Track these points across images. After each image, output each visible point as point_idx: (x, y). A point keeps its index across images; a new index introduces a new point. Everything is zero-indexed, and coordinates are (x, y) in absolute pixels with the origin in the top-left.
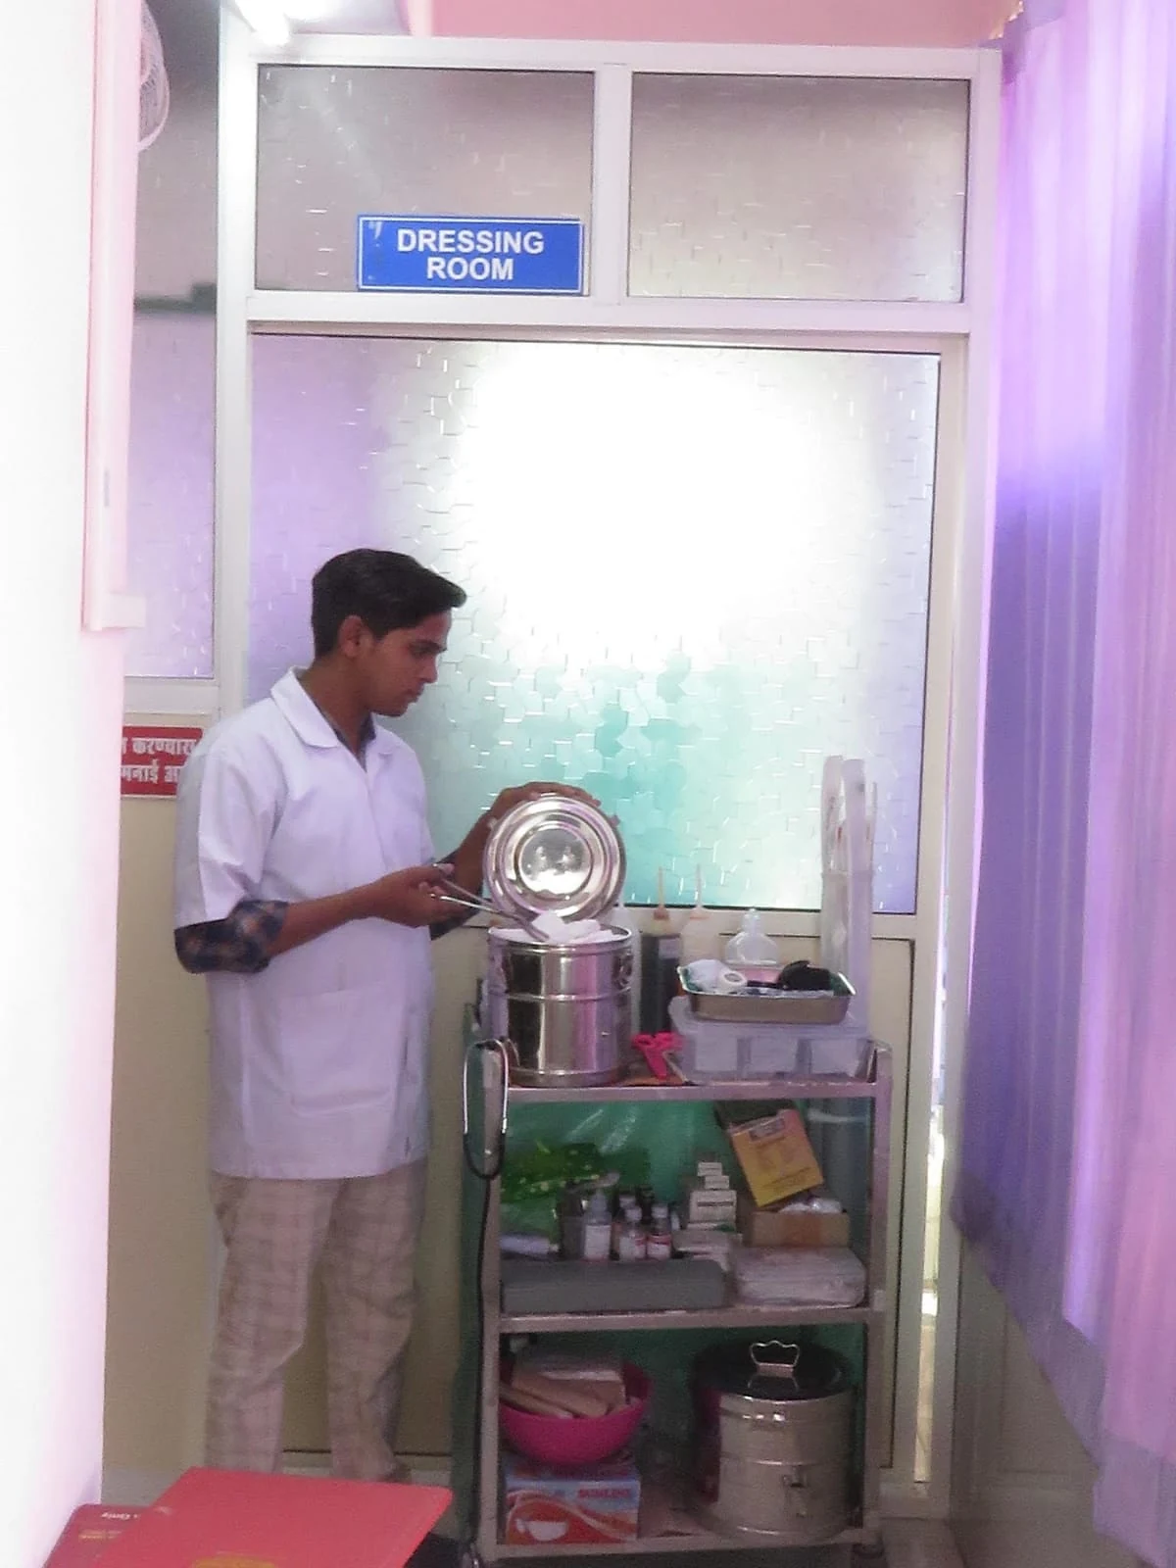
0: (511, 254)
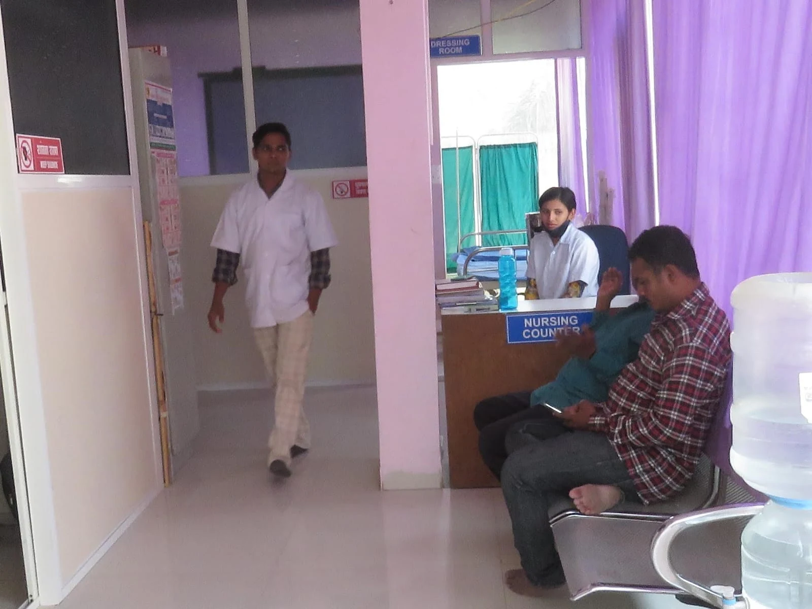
0: (461, 45)
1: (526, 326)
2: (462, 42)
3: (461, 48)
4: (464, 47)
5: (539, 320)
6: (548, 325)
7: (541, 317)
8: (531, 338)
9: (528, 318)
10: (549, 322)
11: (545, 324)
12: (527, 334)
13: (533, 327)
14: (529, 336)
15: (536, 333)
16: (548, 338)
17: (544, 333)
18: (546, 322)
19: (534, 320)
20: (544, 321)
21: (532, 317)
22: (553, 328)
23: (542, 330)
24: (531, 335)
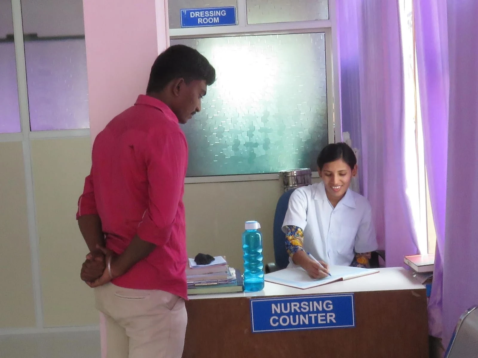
0: (218, 16)
1: (273, 312)
2: (219, 13)
3: (218, 18)
4: (221, 18)
5: (288, 304)
6: (299, 311)
7: (290, 302)
8: (280, 326)
9: (276, 303)
10: (300, 308)
11: (295, 309)
12: (275, 321)
13: (282, 314)
14: (277, 324)
15: (285, 321)
16: (299, 325)
17: (295, 321)
18: (296, 308)
19: (283, 305)
20: (294, 307)
21: (280, 302)
22: (304, 314)
23: (291, 317)
24: (279, 322)
